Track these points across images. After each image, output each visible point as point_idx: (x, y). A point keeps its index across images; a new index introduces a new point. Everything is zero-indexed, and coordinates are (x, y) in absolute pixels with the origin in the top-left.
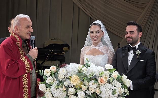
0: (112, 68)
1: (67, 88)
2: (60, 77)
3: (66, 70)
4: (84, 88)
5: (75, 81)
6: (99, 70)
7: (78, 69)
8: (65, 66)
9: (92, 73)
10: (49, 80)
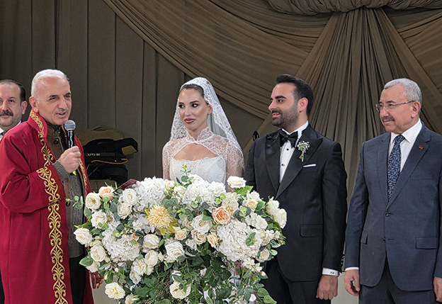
0: (244, 185)
1: (141, 235)
2: (124, 211)
3: (137, 195)
4: (180, 233)
5: (158, 218)
6: (213, 191)
7: (165, 190)
8: (134, 185)
9: (198, 198)
10: (97, 219)
